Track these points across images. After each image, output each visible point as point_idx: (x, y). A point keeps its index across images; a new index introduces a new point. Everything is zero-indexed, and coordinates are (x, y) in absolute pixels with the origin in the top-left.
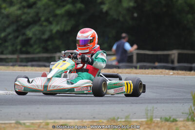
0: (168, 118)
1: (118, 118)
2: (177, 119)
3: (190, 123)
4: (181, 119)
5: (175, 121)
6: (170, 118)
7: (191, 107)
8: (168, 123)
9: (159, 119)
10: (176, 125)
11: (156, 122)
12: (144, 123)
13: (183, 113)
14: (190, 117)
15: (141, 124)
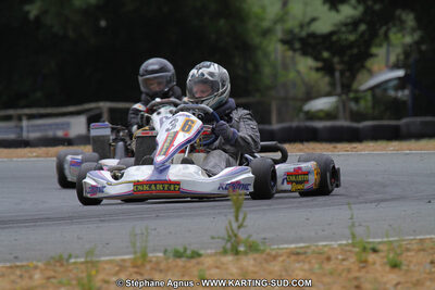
0: (182, 250)
1: (70, 257)
2: (202, 252)
3: (230, 258)
4: (209, 251)
5: (195, 255)
6: (185, 250)
7: (230, 223)
8: (180, 262)
9: (161, 255)
10: (198, 263)
11: (154, 259)
12: (128, 264)
13: (213, 238)
14: (229, 246)
15: (122, 267)
